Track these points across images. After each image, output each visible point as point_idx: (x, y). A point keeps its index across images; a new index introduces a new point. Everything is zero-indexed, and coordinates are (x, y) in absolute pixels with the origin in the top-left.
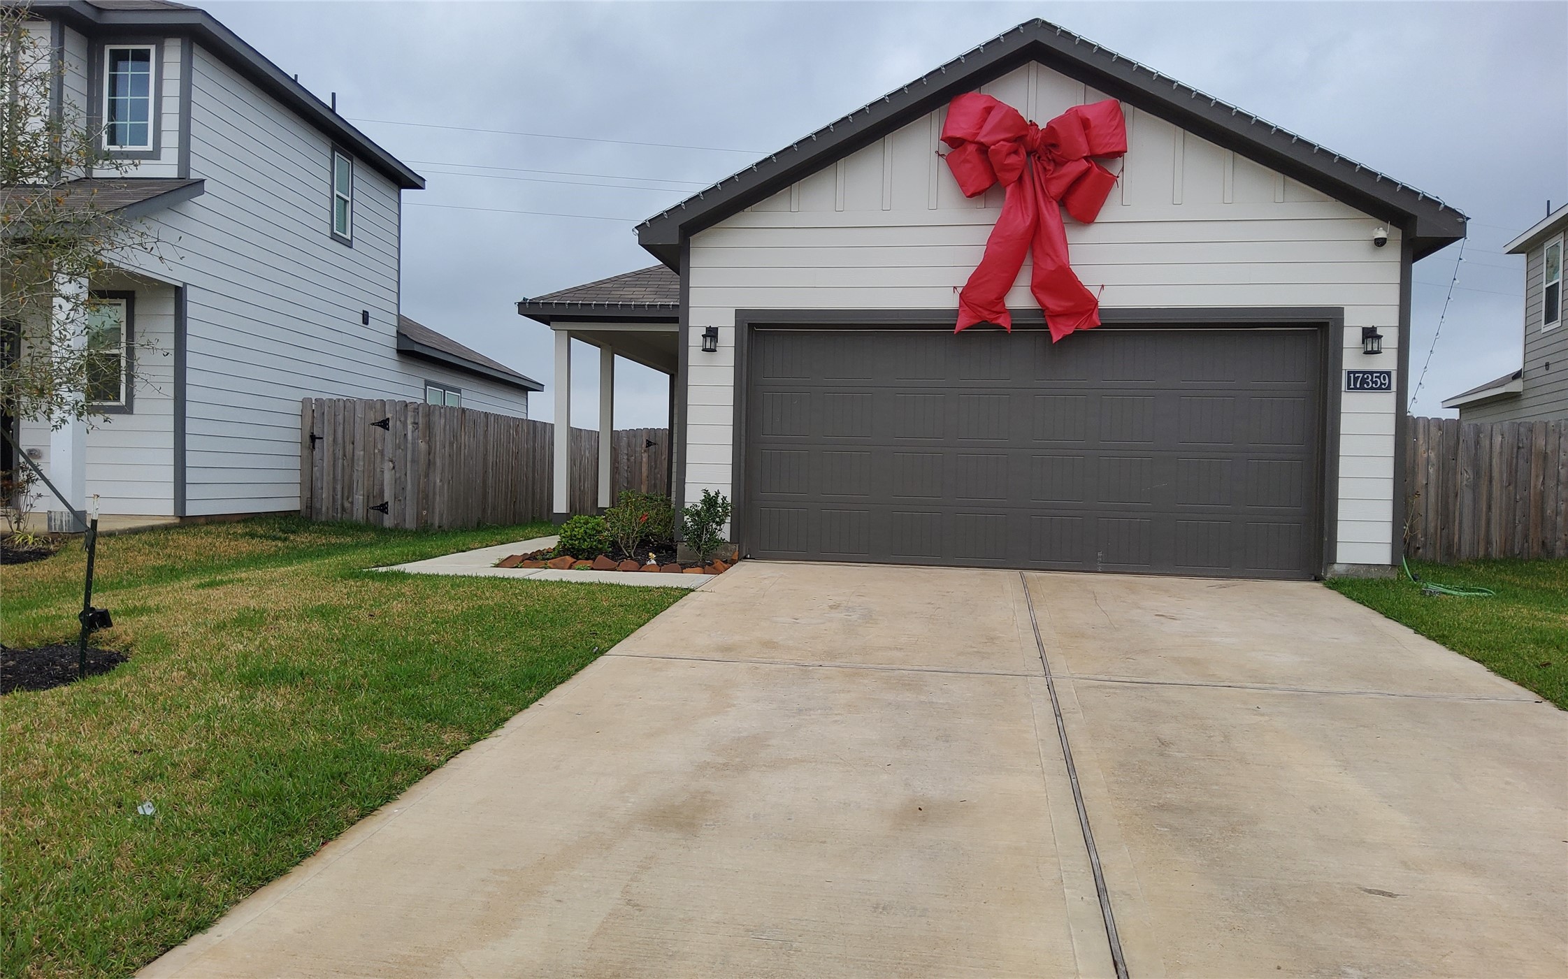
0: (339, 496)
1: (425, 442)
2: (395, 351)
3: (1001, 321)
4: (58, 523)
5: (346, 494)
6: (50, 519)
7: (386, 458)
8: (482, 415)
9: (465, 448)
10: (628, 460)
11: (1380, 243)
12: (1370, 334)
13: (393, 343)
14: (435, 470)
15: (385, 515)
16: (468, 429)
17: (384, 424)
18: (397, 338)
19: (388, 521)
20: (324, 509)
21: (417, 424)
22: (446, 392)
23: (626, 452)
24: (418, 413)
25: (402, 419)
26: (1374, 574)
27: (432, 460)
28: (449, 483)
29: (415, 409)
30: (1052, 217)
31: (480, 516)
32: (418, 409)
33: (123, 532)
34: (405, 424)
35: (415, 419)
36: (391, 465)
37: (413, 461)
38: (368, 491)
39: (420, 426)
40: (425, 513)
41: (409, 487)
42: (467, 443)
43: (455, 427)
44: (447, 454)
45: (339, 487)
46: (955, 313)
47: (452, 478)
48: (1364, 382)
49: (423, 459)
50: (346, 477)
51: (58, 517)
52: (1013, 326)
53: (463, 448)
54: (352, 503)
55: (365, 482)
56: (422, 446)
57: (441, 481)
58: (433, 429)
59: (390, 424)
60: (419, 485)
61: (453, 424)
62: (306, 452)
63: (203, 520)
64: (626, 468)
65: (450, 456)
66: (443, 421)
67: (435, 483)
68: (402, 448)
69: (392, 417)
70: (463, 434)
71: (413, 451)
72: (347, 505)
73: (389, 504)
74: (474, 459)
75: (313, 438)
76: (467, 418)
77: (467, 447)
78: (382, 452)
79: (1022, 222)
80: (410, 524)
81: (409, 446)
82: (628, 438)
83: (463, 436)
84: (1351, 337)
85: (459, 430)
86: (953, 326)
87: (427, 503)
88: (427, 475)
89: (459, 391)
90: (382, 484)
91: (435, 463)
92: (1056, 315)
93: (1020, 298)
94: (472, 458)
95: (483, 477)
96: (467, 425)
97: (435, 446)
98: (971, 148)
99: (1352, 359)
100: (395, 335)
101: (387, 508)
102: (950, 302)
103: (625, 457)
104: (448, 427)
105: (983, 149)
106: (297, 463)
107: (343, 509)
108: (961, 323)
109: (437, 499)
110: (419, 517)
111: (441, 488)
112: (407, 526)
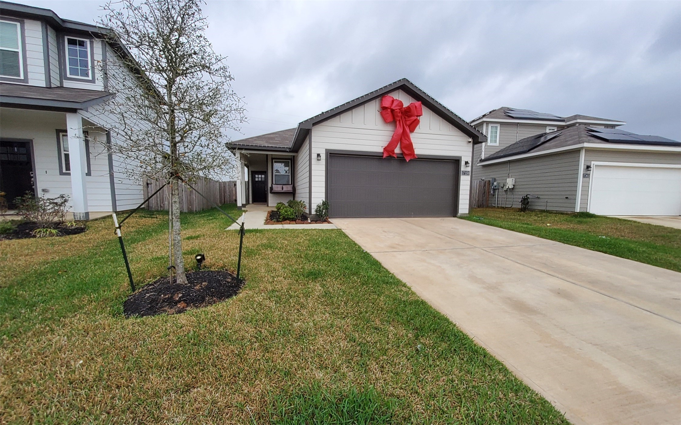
0: (159, 203)
3: (394, 156)
4: (78, 217)
5: (161, 201)
6: (74, 216)
11: (470, 142)
12: (467, 163)
20: (154, 207)
26: (465, 216)
30: (408, 130)
33: (100, 219)
41: (184, 199)
45: (159, 200)
46: (383, 153)
48: (465, 173)
50: (161, 197)
51: (78, 215)
52: (397, 157)
54: (164, 205)
62: (145, 189)
63: (121, 213)
67: (193, 198)
72: (162, 205)
75: (148, 184)
79: (401, 131)
84: (463, 163)
86: (383, 156)
87: (191, 204)
88: (190, 195)
92: (406, 155)
93: (397, 150)
98: (389, 110)
99: (463, 168)
102: (381, 150)
105: (392, 111)
106: (142, 192)
107: (161, 206)
108: (385, 156)
109: (194, 202)
110: (188, 208)
111: (195, 199)
112: (184, 211)
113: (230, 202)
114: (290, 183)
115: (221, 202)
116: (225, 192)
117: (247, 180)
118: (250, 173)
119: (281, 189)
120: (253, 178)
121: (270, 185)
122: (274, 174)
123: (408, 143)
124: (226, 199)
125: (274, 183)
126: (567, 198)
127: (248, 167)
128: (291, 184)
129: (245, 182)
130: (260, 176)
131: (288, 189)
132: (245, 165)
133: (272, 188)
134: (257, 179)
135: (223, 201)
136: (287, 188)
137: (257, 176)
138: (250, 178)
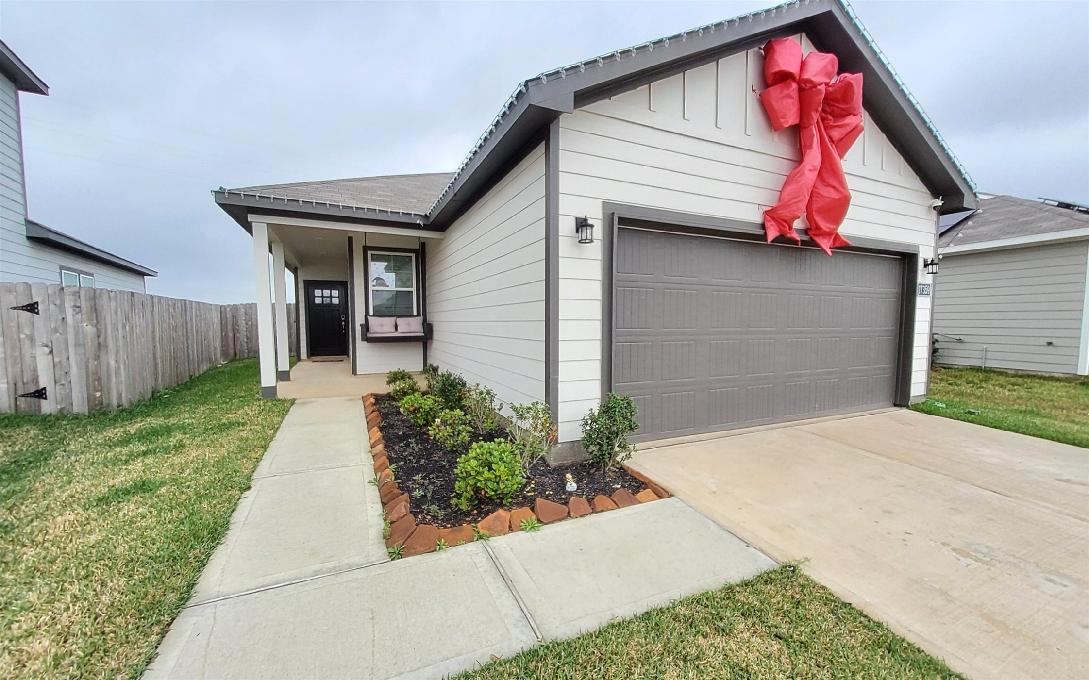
1: (92, 325)
2: (25, 238)
3: (794, 236)
7: (38, 343)
8: (148, 298)
9: (136, 328)
10: (247, 324)
11: (937, 207)
12: (927, 263)
13: (23, 231)
14: (107, 352)
15: (43, 401)
16: (138, 310)
17: (32, 308)
18: (26, 225)
19: (47, 407)
21: (79, 307)
22: (81, 275)
23: (244, 318)
24: (79, 297)
25: (58, 303)
26: (920, 401)
27: (102, 343)
28: (125, 362)
29: (75, 292)
31: (154, 386)
32: (79, 292)
34: (61, 308)
35: (75, 300)
36: (47, 350)
37: (77, 345)
38: (14, 377)
39: (84, 310)
40: (98, 394)
41: (74, 370)
42: (138, 323)
43: (127, 310)
44: (120, 336)
47: (127, 357)
49: (91, 343)
52: (801, 241)
53: (134, 328)
55: (10, 369)
56: (89, 329)
57: (116, 361)
58: (101, 312)
59: (39, 308)
60: (87, 367)
61: (125, 307)
64: (245, 329)
65: (124, 337)
66: (113, 304)
67: (108, 365)
68: (60, 331)
69: (43, 301)
70: (134, 315)
71: (77, 335)
73: (47, 389)
74: (145, 336)
76: (136, 300)
77: (138, 327)
78: (32, 339)
80: (79, 406)
81: (71, 330)
82: (245, 309)
83: (134, 317)
84: (921, 264)
85: (130, 312)
86: (762, 237)
87: (100, 384)
88: (97, 357)
89: (92, 275)
90: (35, 370)
91: (106, 346)
92: (821, 234)
94: (143, 336)
95: (153, 351)
96: (136, 307)
97: (106, 329)
100: (24, 223)
101: (45, 394)
102: (756, 216)
103: (244, 322)
104: (119, 310)
108: (769, 235)
109: (114, 380)
110: (90, 398)
111: (118, 369)
112: (76, 409)
113: (249, 352)
114: (415, 313)
115: (225, 354)
116: (235, 330)
117: (294, 302)
118: (301, 286)
119: (393, 329)
120: (309, 298)
121: (359, 319)
122: (371, 289)
123: (834, 195)
124: (238, 347)
125: (371, 313)
126: (1050, 344)
127: (295, 271)
128: (418, 315)
129: (288, 306)
130: (327, 293)
131: (412, 329)
132: (287, 265)
133: (366, 328)
134: (318, 301)
135: (231, 352)
136: (409, 325)
137: (318, 292)
138: (302, 299)
